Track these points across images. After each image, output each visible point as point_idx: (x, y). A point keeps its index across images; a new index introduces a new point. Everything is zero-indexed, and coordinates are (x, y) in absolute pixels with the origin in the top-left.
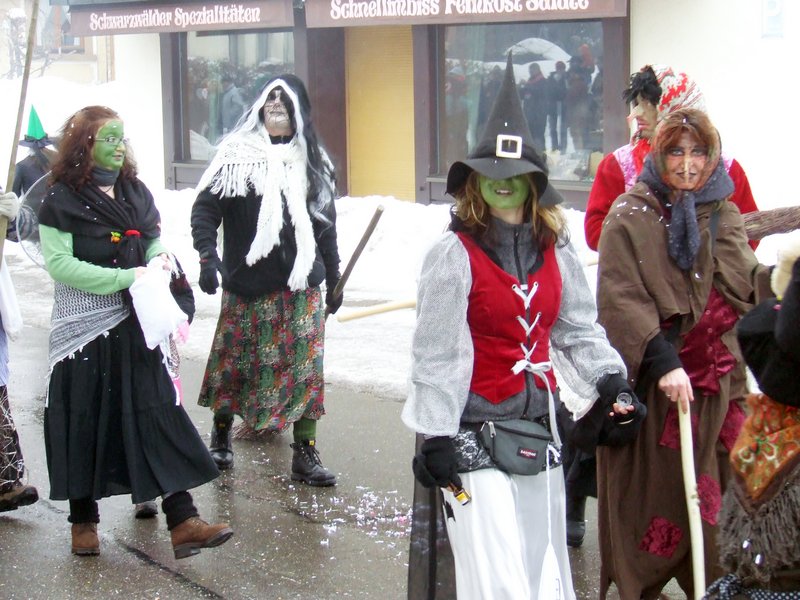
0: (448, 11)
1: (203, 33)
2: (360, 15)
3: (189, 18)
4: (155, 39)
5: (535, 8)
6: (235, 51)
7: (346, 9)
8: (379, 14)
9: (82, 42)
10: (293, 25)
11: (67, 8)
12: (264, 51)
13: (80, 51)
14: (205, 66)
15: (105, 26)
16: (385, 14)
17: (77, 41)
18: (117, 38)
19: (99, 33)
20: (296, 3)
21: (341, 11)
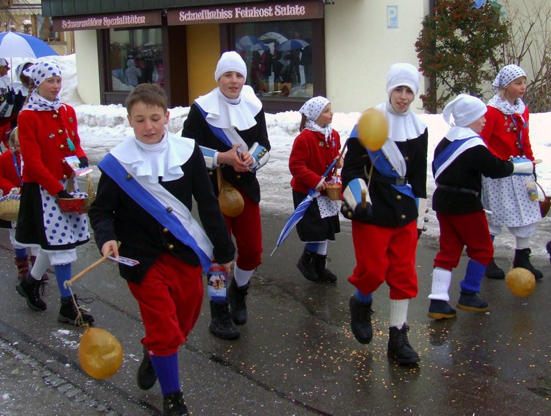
0: (237, 16)
1: (118, 29)
2: (194, 19)
3: (110, 22)
4: (94, 33)
5: (279, 14)
6: (132, 38)
7: (187, 16)
8: (203, 18)
9: (59, 35)
10: (161, 24)
11: (51, 18)
12: (146, 39)
13: (59, 40)
14: (118, 46)
15: (69, 27)
16: (206, 18)
17: (57, 35)
18: (76, 32)
19: (67, 30)
20: (163, 13)
21: (184, 17)
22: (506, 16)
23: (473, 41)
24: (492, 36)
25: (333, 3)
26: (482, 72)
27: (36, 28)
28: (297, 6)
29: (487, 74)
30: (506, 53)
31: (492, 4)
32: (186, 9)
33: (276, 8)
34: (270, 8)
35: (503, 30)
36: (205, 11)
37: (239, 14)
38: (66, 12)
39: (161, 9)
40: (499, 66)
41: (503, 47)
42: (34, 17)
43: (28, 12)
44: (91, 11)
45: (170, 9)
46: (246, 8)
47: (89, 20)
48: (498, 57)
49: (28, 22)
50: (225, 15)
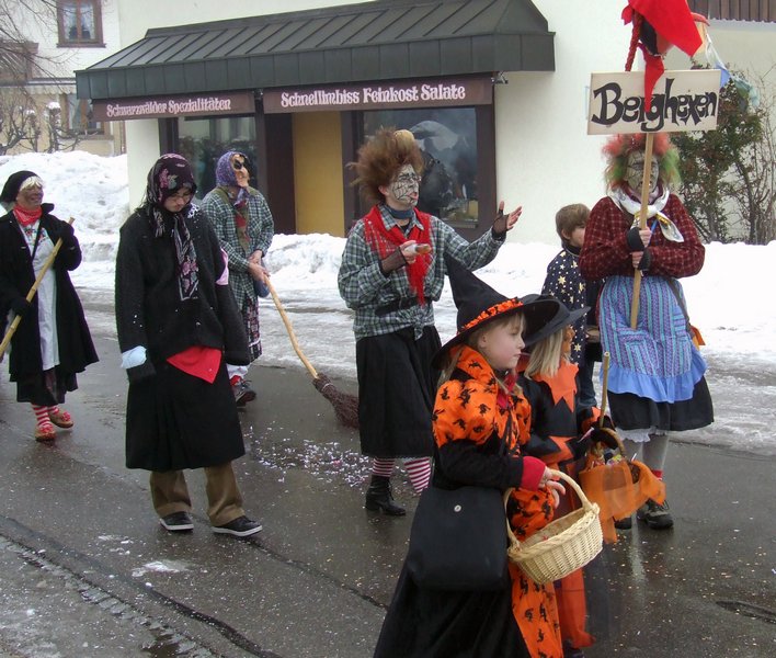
0: (366, 100)
1: (190, 117)
2: (303, 104)
3: (179, 108)
4: (155, 121)
5: (428, 98)
6: (214, 130)
7: (293, 100)
8: (316, 103)
9: (102, 126)
10: (254, 111)
11: (90, 101)
12: (235, 131)
13: (101, 132)
14: (192, 142)
15: (118, 114)
16: (320, 103)
17: (98, 125)
18: (129, 123)
19: (113, 119)
20: (257, 95)
21: (289, 101)
22: (758, 103)
23: (709, 139)
24: (738, 131)
25: (506, 82)
26: (724, 184)
27: (67, 114)
28: (453, 86)
29: (732, 188)
30: (759, 157)
31: (737, 85)
32: (291, 89)
33: (423, 88)
34: (414, 88)
35: (753, 122)
36: (320, 92)
37: (369, 98)
38: (112, 92)
39: (254, 89)
40: (750, 174)
41: (754, 147)
42: (64, 97)
43: (54, 90)
44: (151, 90)
45: (268, 90)
46: (380, 89)
47: (147, 104)
48: (747, 162)
49: (55, 105)
50: (347, 98)
